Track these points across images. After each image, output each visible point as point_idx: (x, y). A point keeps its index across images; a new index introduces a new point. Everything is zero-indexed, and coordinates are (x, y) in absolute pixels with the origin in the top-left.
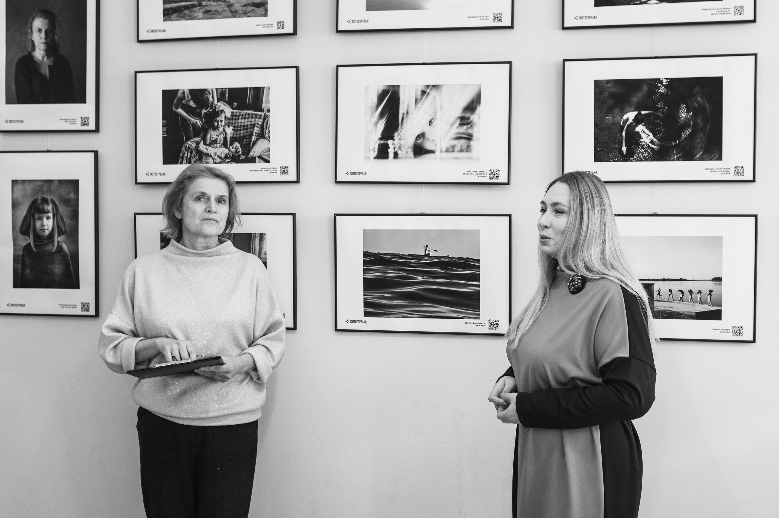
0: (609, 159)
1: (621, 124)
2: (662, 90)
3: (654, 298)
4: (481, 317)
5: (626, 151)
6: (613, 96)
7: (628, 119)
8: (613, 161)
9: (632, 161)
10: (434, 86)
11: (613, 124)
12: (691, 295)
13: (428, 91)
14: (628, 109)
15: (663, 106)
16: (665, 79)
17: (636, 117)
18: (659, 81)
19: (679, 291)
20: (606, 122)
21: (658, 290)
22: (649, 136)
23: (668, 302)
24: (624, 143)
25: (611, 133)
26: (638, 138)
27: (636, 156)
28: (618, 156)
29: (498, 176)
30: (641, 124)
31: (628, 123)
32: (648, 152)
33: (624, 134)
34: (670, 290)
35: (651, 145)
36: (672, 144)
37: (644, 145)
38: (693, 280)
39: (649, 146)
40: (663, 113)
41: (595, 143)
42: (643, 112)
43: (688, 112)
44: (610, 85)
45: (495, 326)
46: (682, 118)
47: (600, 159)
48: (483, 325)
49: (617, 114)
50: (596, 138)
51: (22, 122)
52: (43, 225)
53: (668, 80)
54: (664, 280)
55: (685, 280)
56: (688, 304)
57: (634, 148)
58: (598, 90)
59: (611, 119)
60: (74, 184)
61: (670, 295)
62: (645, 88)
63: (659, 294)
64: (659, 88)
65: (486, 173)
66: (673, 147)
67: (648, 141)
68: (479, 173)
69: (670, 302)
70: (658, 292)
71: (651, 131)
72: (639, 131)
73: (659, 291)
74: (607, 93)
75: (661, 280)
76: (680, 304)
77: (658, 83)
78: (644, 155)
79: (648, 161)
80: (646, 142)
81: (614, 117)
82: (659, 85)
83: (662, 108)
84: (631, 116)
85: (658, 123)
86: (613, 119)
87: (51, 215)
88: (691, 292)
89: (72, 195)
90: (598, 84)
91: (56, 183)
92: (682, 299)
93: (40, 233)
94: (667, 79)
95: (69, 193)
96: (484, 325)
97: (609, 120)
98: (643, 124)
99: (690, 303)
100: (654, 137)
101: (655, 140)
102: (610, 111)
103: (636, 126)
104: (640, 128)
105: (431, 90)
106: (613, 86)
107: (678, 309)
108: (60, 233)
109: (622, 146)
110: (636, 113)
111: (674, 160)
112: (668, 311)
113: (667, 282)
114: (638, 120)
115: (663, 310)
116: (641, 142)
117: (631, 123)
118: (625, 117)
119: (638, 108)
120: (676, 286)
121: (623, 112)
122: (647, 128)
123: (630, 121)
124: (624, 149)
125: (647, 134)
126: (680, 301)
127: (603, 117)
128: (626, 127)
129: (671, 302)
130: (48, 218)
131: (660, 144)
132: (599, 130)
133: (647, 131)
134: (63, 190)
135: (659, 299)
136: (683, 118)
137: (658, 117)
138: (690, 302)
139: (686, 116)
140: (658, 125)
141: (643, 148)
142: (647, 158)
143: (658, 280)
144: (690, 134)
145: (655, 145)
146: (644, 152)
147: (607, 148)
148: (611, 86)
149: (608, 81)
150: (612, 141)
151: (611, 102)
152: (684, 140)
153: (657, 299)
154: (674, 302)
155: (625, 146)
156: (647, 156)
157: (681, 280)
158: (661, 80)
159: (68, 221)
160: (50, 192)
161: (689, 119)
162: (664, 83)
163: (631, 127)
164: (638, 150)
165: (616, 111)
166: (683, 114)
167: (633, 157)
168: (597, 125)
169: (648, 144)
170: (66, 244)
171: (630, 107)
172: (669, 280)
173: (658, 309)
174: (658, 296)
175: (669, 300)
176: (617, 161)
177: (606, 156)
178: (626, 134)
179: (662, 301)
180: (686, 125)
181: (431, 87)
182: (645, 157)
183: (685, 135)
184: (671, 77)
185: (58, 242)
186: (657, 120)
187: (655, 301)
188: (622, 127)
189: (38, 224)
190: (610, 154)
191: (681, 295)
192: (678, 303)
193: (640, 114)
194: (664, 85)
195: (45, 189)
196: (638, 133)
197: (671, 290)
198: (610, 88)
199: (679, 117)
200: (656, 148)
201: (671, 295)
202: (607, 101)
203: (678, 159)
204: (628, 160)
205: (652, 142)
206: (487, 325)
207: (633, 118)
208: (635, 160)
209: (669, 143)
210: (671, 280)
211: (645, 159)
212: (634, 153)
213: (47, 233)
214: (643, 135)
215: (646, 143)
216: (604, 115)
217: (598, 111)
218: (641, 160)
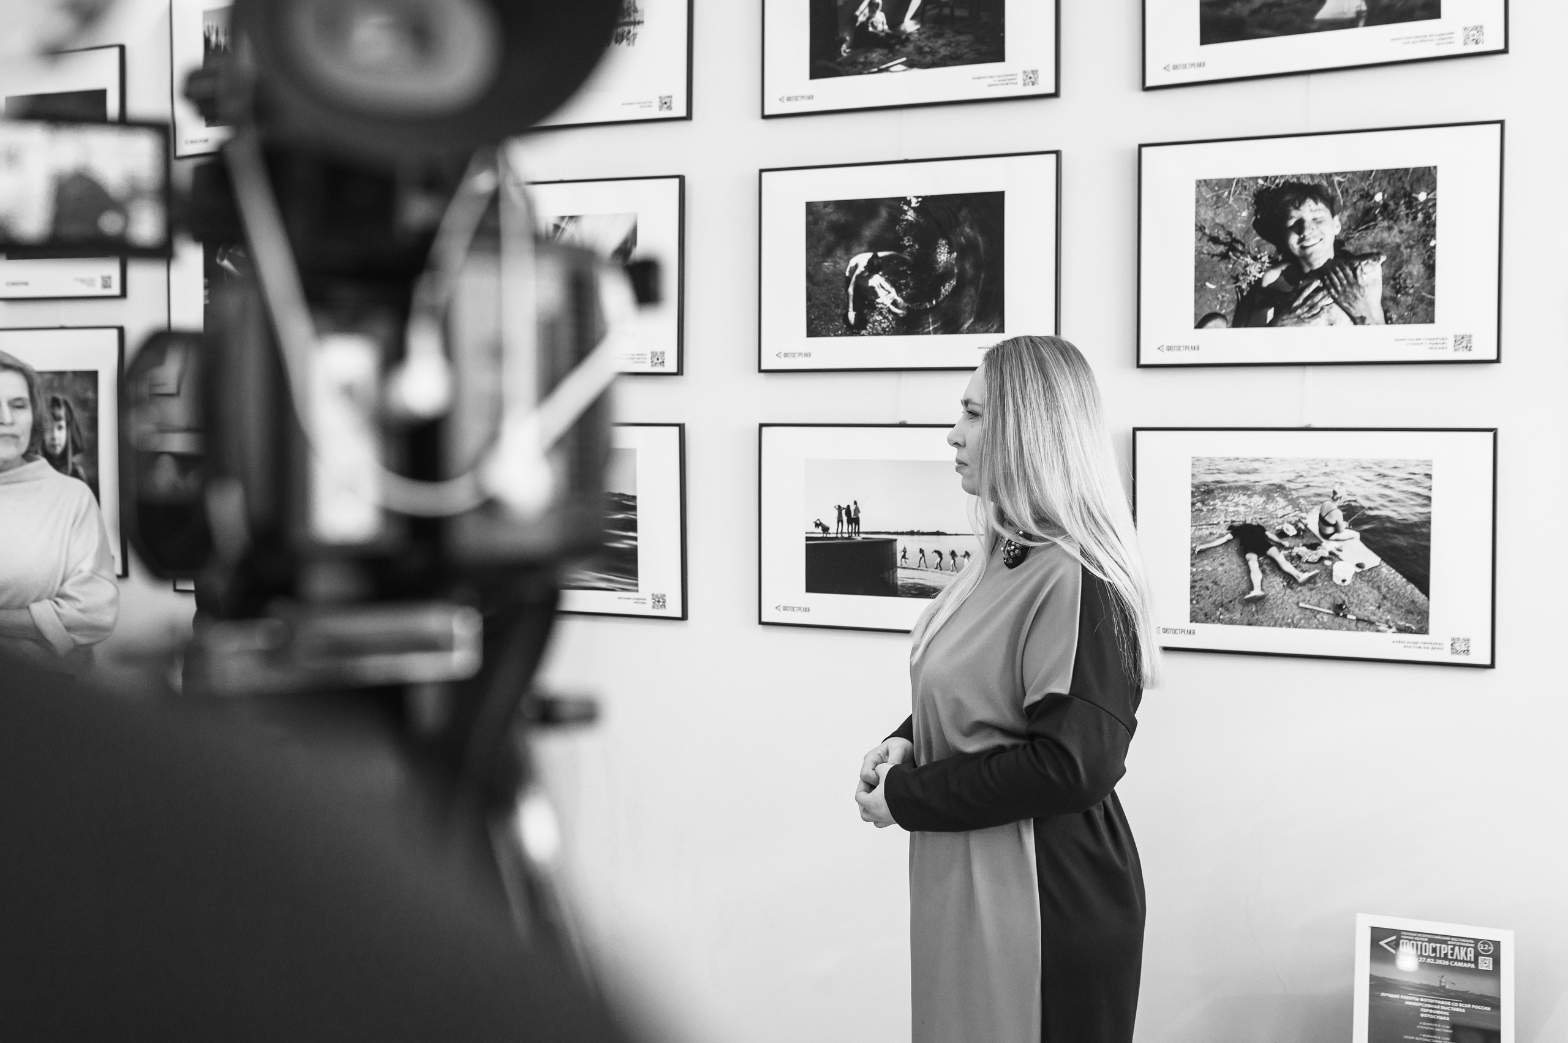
0: (829, 331)
1: (847, 274)
2: (910, 216)
3: (896, 564)
4: (640, 587)
5: (855, 319)
6: (834, 227)
7: (856, 266)
8: (835, 335)
9: (863, 335)
10: (571, 217)
11: (835, 274)
12: (953, 558)
13: (563, 225)
14: (857, 249)
15: (911, 243)
16: (914, 197)
17: (870, 262)
18: (905, 201)
19: (936, 551)
20: (824, 272)
21: (903, 551)
22: (889, 293)
23: (917, 570)
24: (851, 305)
25: (832, 289)
26: (873, 297)
27: (870, 327)
28: (842, 327)
29: (663, 362)
30: (877, 273)
31: (858, 272)
32: (888, 319)
33: (851, 290)
34: (921, 551)
35: (893, 309)
36: (926, 306)
37: (882, 308)
38: (956, 535)
39: (890, 311)
40: (911, 254)
41: (808, 307)
42: (881, 254)
43: (950, 252)
44: (829, 210)
45: (661, 604)
46: (940, 262)
47: (815, 332)
48: (642, 601)
49: (840, 258)
50: (808, 299)
51: (26, 284)
52: (53, 439)
53: (920, 199)
54: (912, 533)
55: (944, 534)
56: (950, 575)
57: (867, 314)
58: (811, 218)
59: (831, 266)
60: (91, 377)
61: (921, 558)
62: (884, 213)
63: (904, 557)
64: (905, 213)
65: (644, 357)
66: (927, 312)
67: (888, 303)
68: (636, 357)
69: (921, 570)
70: (903, 553)
71: (893, 284)
72: (874, 285)
73: (905, 551)
74: (825, 224)
75: (907, 533)
76: (938, 575)
77: (904, 204)
78: (883, 325)
79: (888, 335)
80: (885, 303)
81: (836, 263)
82: (906, 208)
83: (910, 246)
84: (861, 260)
85: (905, 272)
86: (835, 267)
87: (63, 423)
88: (953, 554)
89: (90, 394)
90: (812, 209)
91: (70, 376)
92: (939, 566)
93: (50, 450)
94: (917, 197)
95: (86, 390)
96: (644, 601)
97: (828, 268)
98: (881, 273)
99: (952, 573)
100: (897, 294)
101: (900, 300)
102: (829, 252)
103: (870, 276)
104: (877, 281)
105: (567, 223)
106: (834, 212)
107: (934, 582)
108: (76, 451)
109: (848, 311)
110: (870, 255)
111: (929, 333)
112: (919, 586)
113: (916, 537)
114: (873, 267)
115: (911, 584)
116: (878, 303)
117: (862, 273)
118: (852, 263)
119: (873, 247)
120: (930, 544)
121: (850, 254)
122: (887, 280)
123: (861, 269)
124: (852, 316)
125: (887, 291)
126: (936, 568)
127: (820, 263)
128: (854, 279)
129: (923, 570)
130: (60, 428)
131: (907, 307)
132: (814, 284)
133: (887, 286)
134: (78, 386)
135: (904, 565)
136: (942, 262)
137: (904, 262)
138: (952, 571)
139: (947, 258)
140: (903, 275)
141: (881, 314)
142: (887, 330)
143: (902, 533)
144: (955, 290)
145: (899, 309)
146: (883, 321)
147: (825, 314)
148: (831, 210)
149: (826, 204)
150: (834, 302)
151: (831, 238)
152: (944, 299)
153: (902, 565)
154: (927, 571)
155: (854, 310)
156: (888, 327)
157: (938, 533)
158: (908, 199)
159: (85, 433)
160: (62, 389)
161: (952, 264)
162: (913, 205)
163: (863, 279)
164: (873, 316)
165: (839, 253)
166: (943, 256)
167: (866, 329)
168: (810, 277)
169: (889, 307)
170: (83, 467)
171: (861, 245)
172: (919, 533)
173: (904, 582)
174: (903, 560)
175: (919, 566)
176: (841, 335)
177: (824, 328)
178: (855, 290)
179: (909, 568)
180: (946, 275)
181: (566, 219)
182: (884, 329)
183: (946, 290)
184: (923, 194)
185: (73, 464)
186: (902, 266)
187: (899, 567)
188: (849, 280)
189: (48, 437)
190: (831, 325)
191: (939, 560)
192: (933, 572)
193: (875, 256)
194: (913, 208)
195: (56, 384)
196: (873, 288)
197: (923, 551)
198: (830, 214)
199: (936, 262)
200: (901, 314)
201: (923, 558)
202: (824, 236)
203: (936, 332)
204: (858, 334)
205: (894, 303)
206: (650, 602)
207: (865, 264)
208: (869, 334)
209: (921, 305)
210: (923, 534)
211: (885, 332)
212: (867, 322)
213: (59, 450)
214: (880, 292)
215: (886, 305)
216: (821, 259)
217: (811, 254)
218: (878, 334)
